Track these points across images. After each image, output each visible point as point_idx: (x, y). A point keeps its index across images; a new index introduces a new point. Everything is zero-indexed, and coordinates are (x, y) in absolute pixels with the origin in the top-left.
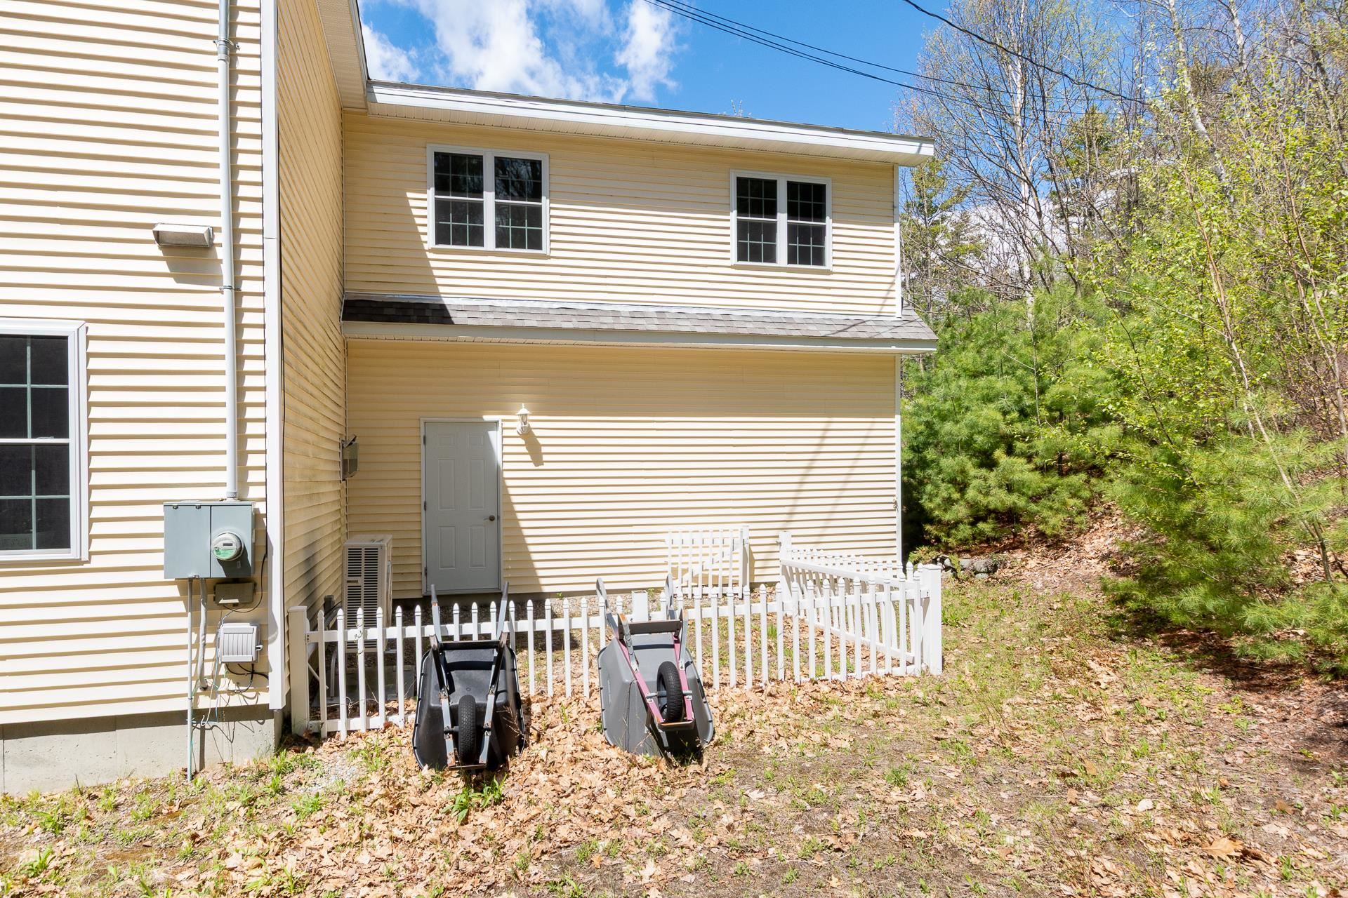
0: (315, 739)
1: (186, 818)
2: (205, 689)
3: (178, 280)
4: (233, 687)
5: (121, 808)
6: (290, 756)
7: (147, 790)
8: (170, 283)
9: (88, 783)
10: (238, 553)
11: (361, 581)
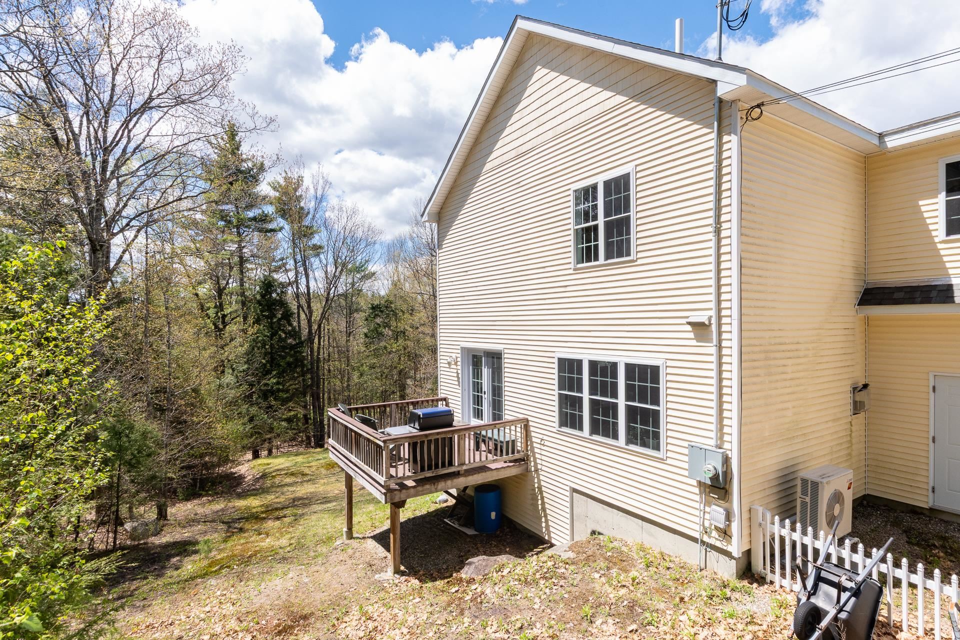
0: (761, 580)
1: (686, 588)
2: (706, 532)
3: (698, 341)
4: (717, 536)
5: (670, 570)
6: (745, 583)
7: (682, 567)
8: (694, 343)
9: (666, 551)
10: (715, 475)
11: (808, 499)
